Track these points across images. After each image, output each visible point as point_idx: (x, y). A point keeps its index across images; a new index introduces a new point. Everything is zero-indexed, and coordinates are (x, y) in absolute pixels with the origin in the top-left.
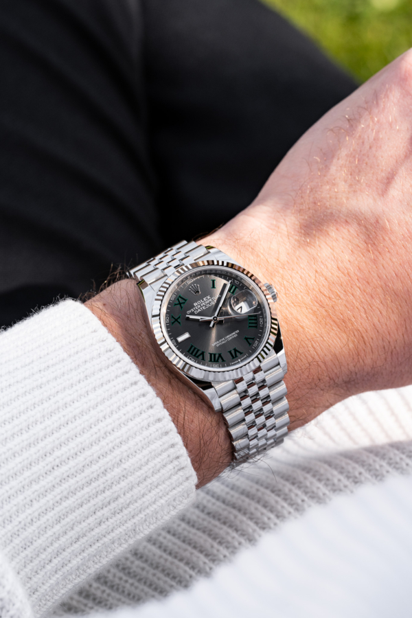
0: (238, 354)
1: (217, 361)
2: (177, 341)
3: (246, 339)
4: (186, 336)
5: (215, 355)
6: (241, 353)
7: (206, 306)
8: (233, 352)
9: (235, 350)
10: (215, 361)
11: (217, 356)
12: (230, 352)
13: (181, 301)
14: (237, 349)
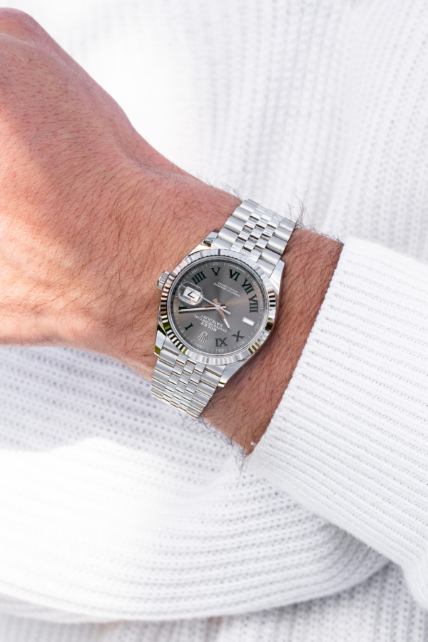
0: (233, 273)
1: (250, 284)
2: (255, 325)
3: (216, 274)
4: (246, 320)
5: (246, 290)
6: (231, 271)
7: (211, 321)
8: (234, 277)
9: (231, 276)
10: (251, 286)
11: (246, 287)
12: (236, 279)
13: (220, 343)
14: (229, 276)
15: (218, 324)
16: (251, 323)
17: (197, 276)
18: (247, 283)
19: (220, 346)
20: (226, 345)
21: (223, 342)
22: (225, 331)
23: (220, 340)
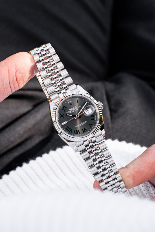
2: (61, 125)
3: (90, 124)
4: (65, 122)
6: (87, 130)
10: (76, 133)
12: (83, 130)
13: (65, 108)
15: (71, 112)
16: (63, 124)
18: (78, 133)
19: (63, 107)
20: (62, 109)
21: (64, 109)
22: (67, 113)
23: (65, 109)
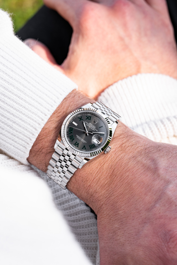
0: (77, 145)
2: (72, 122)
3: (84, 146)
4: (76, 124)
5: (73, 137)
7: (91, 127)
9: (78, 144)
10: (70, 138)
13: (89, 118)
14: (79, 144)
15: (88, 126)
16: (74, 123)
17: (93, 147)
18: (72, 140)
20: (87, 116)
22: (86, 122)
